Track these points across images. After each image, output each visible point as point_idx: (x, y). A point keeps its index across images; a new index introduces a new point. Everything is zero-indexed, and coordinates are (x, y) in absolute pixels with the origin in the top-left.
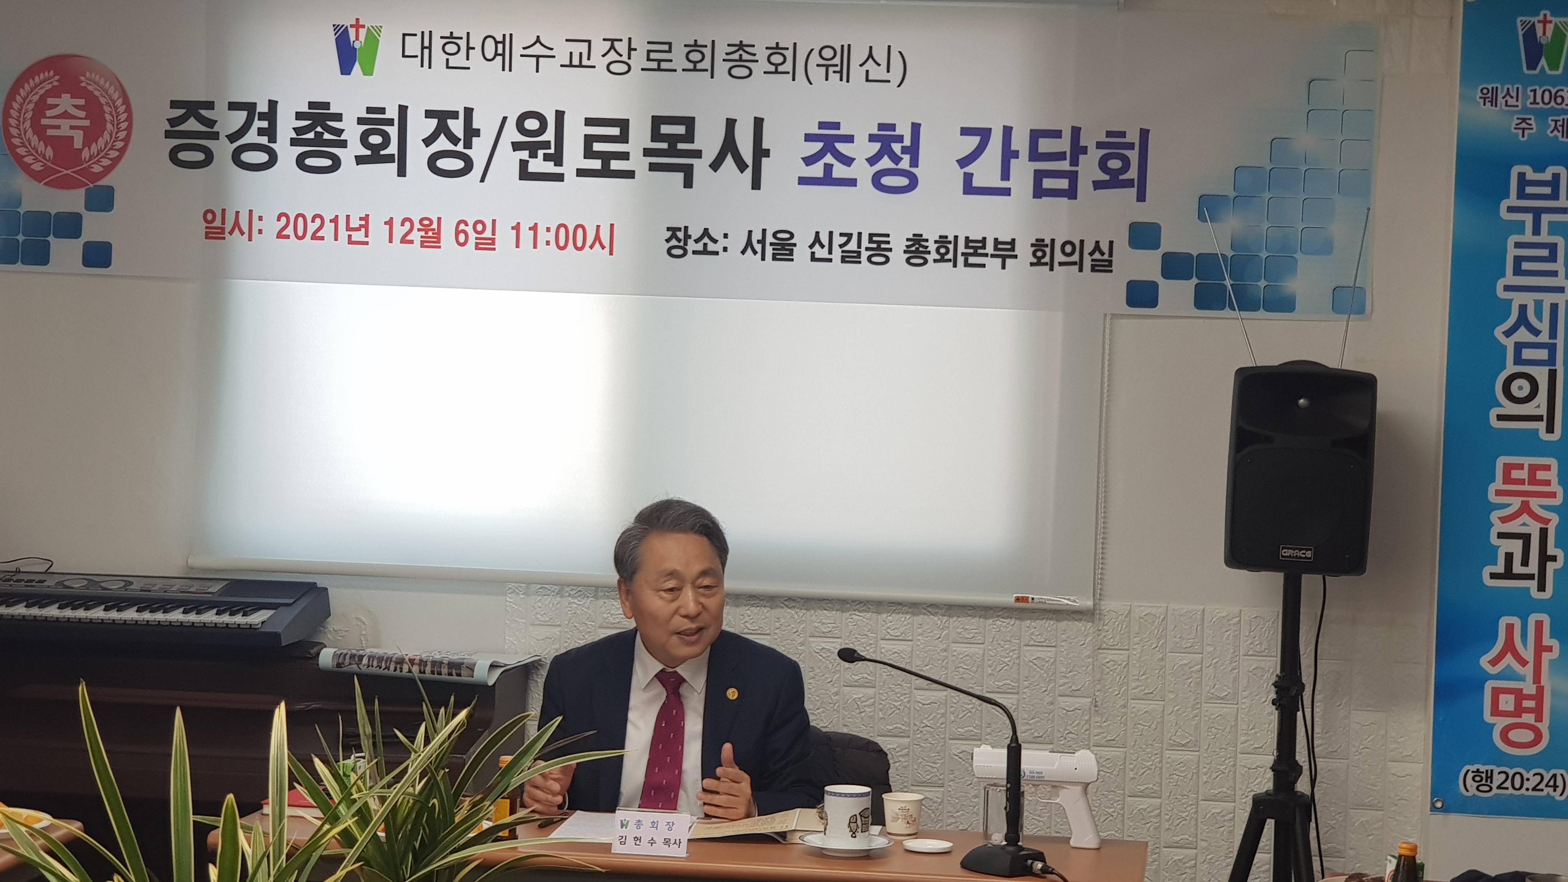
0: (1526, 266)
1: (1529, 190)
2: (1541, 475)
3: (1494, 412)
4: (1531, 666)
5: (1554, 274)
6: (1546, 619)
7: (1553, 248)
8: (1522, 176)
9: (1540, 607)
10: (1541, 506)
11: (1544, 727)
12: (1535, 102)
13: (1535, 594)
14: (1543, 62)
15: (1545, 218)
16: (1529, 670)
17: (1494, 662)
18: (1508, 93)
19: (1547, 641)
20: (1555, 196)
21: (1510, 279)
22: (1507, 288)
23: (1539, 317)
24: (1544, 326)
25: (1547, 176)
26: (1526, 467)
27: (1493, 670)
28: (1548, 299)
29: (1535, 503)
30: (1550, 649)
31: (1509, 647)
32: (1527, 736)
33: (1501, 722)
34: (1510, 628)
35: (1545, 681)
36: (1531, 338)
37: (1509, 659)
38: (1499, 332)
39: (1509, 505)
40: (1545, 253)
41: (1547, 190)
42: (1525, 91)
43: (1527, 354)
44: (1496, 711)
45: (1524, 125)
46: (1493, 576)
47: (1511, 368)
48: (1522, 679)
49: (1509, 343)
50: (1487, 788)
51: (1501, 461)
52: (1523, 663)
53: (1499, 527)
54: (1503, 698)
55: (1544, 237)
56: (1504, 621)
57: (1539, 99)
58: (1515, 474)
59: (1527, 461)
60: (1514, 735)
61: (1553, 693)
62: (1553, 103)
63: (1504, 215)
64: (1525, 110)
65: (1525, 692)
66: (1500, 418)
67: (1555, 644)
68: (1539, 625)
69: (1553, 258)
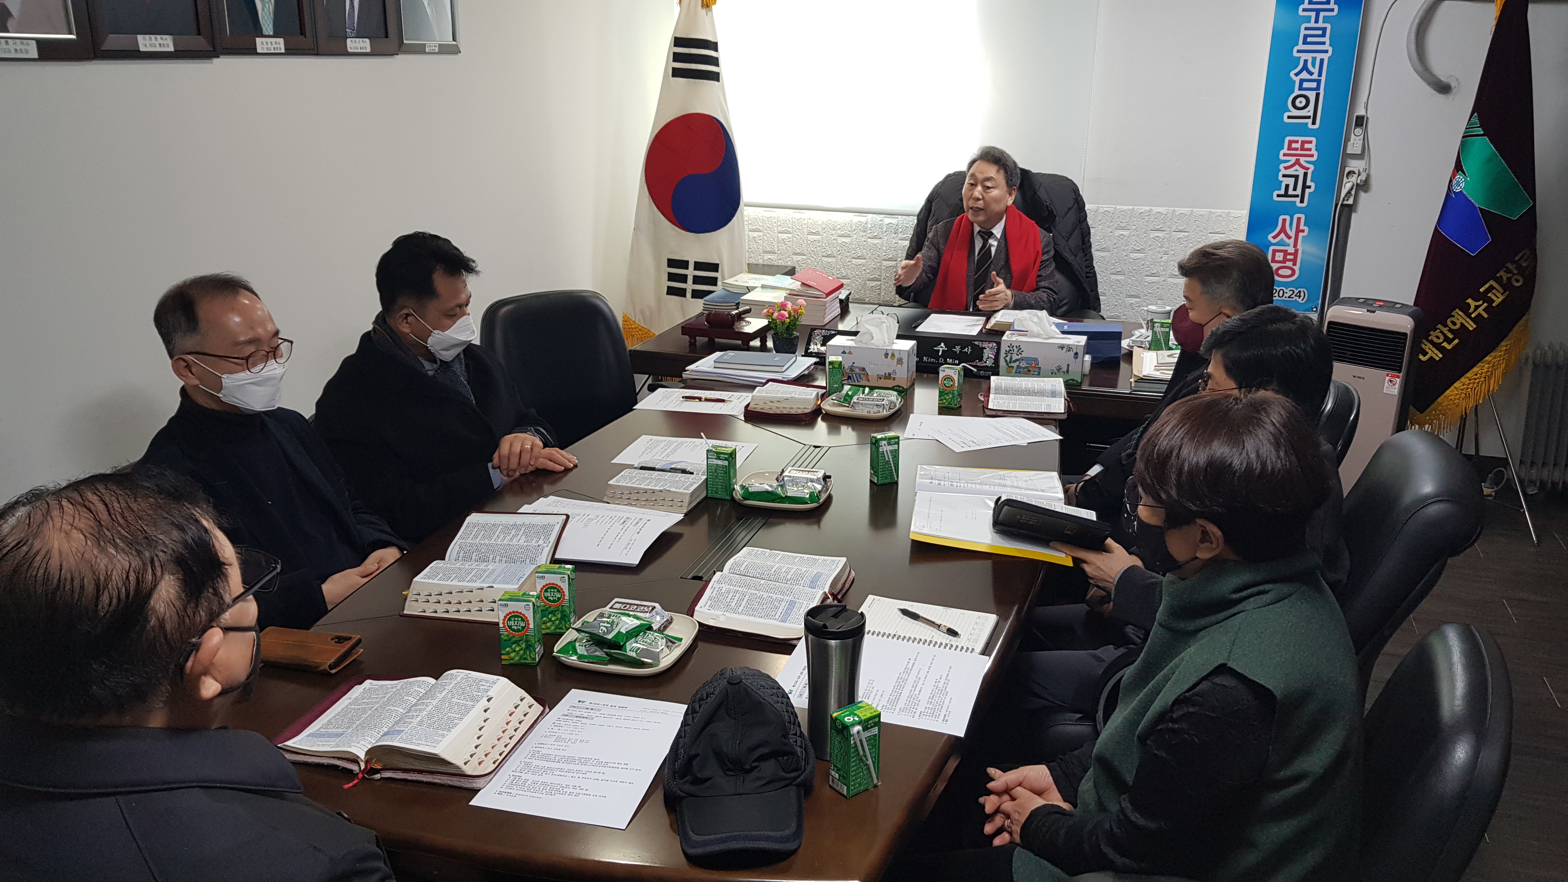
0: (1309, 39)
1: (1315, 1)
2: (1307, 146)
3: (1286, 114)
4: (1292, 240)
5: (1324, 43)
6: (1303, 216)
7: (1324, 30)
9: (1301, 210)
10: (1306, 162)
11: (1297, 268)
13: (1299, 204)
15: (1322, 14)
16: (1292, 241)
17: (1274, 237)
19: (1302, 227)
20: (1328, 3)
21: (1301, 46)
22: (1298, 51)
23: (1314, 66)
24: (1316, 71)
26: (1300, 142)
27: (1273, 241)
28: (1319, 56)
29: (1302, 160)
30: (1303, 231)
31: (1283, 230)
32: (1289, 272)
34: (1284, 220)
35: (1299, 246)
36: (1308, 77)
37: (1282, 235)
38: (1292, 74)
39: (1289, 161)
40: (1320, 32)
41: (1324, 1)
43: (1305, 85)
46: (1278, 196)
47: (1297, 92)
48: (1288, 245)
49: (1297, 80)
51: (1288, 139)
52: (1289, 237)
53: (1283, 172)
55: (1320, 24)
56: (1281, 218)
58: (1294, 145)
59: (1300, 139)
61: (1303, 253)
63: (1301, 13)
65: (1289, 251)
66: (1289, 117)
67: (1306, 229)
68: (1299, 219)
69: (1323, 35)
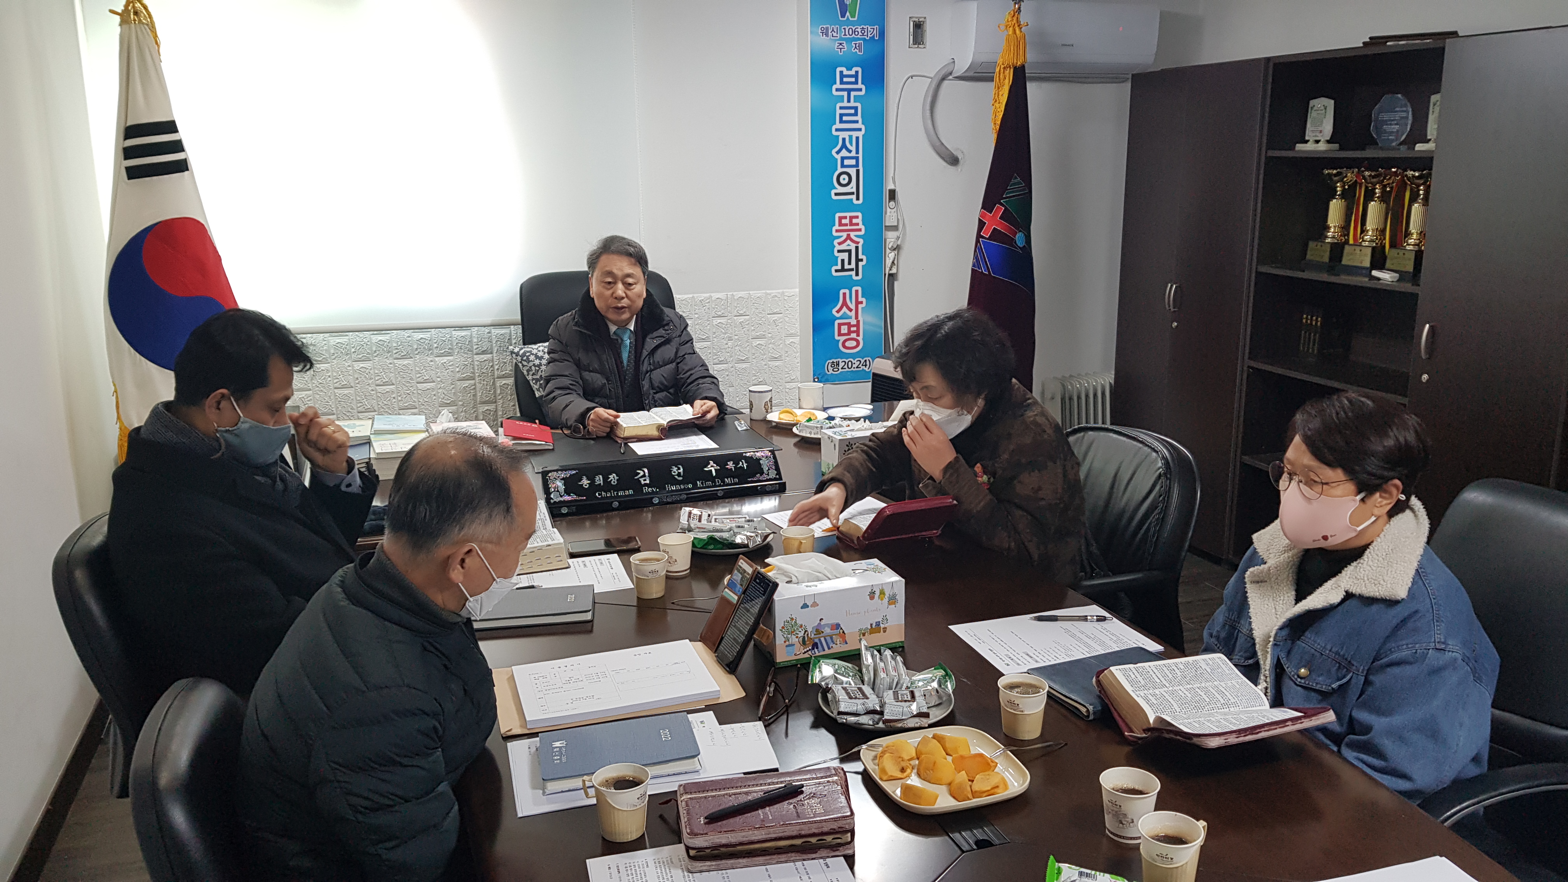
0: (845, 118)
1: (845, 80)
2: (854, 221)
3: (833, 192)
5: (857, 122)
6: (859, 289)
7: (856, 108)
8: (841, 72)
9: (857, 283)
10: (856, 236)
11: (860, 339)
12: (845, 35)
13: (854, 278)
14: (848, 14)
15: (853, 94)
16: (853, 313)
17: (838, 312)
18: (833, 30)
19: (860, 299)
20: (856, 83)
21: (839, 125)
22: (837, 130)
23: (851, 145)
24: (853, 148)
25: (853, 72)
26: (848, 218)
27: (838, 315)
28: (855, 134)
29: (852, 234)
30: (862, 303)
31: (845, 304)
32: (854, 343)
33: (842, 338)
34: (844, 294)
35: (860, 318)
36: (848, 154)
37: (845, 309)
38: (834, 152)
39: (841, 236)
40: (852, 111)
41: (853, 80)
42: (840, 30)
43: (846, 162)
44: (840, 334)
45: (841, 47)
46: (837, 271)
47: (840, 170)
48: (851, 318)
49: (838, 157)
50: (837, 370)
51: (838, 215)
52: (851, 310)
53: (838, 247)
54: (843, 327)
55: (852, 104)
56: (841, 292)
57: (847, 33)
58: (844, 221)
59: (848, 215)
60: (848, 344)
61: (864, 323)
62: (853, 35)
63: (835, 93)
64: (841, 39)
65: (852, 324)
66: (836, 194)
67: (864, 300)
68: (857, 291)
69: (856, 114)
